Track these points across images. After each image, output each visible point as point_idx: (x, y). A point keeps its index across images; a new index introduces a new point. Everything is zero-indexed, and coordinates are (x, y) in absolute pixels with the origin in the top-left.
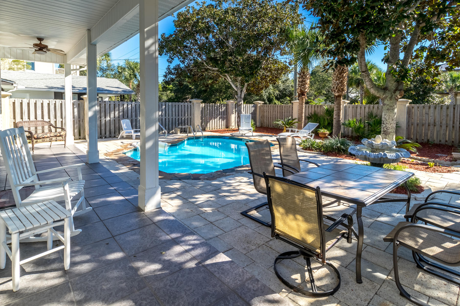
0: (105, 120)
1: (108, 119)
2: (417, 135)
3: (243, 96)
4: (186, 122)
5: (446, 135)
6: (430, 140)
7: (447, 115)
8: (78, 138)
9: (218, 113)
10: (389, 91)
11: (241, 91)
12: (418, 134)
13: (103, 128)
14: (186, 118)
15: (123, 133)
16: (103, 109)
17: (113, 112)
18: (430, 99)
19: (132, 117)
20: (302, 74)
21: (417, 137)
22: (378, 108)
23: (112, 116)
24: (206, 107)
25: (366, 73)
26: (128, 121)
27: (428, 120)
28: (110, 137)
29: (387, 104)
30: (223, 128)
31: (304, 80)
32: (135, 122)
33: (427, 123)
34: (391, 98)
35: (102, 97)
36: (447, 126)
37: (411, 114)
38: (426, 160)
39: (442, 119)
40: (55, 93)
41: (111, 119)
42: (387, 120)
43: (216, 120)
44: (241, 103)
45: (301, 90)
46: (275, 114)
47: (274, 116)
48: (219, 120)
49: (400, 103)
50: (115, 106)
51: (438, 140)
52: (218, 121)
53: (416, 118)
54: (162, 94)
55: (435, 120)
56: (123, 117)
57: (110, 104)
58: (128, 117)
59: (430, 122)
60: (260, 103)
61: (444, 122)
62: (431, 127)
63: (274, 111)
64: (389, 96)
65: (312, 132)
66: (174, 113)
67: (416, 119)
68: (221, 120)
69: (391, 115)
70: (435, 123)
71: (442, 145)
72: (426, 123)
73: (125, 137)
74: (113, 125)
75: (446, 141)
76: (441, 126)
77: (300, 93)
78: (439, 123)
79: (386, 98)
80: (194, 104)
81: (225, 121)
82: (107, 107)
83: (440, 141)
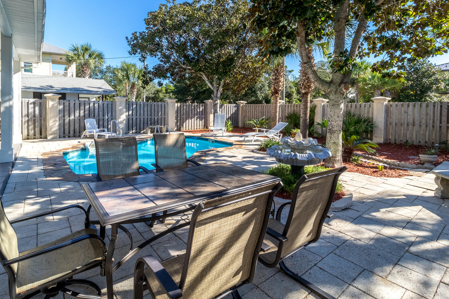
0: (69, 120)
1: (72, 117)
2: (395, 136)
3: (219, 95)
4: (160, 121)
5: (426, 136)
6: (409, 141)
7: (427, 114)
8: (39, 137)
9: (196, 112)
10: (334, 84)
11: (217, 91)
12: (396, 134)
13: (67, 127)
14: (160, 117)
15: (87, 133)
16: (67, 108)
17: (78, 111)
18: (428, 99)
19: (99, 116)
20: (276, 71)
21: (395, 137)
22: (356, 106)
23: (77, 114)
24: (182, 106)
25: (309, 65)
26: (94, 121)
27: (406, 119)
28: (74, 136)
29: (332, 99)
30: (201, 128)
31: (278, 77)
32: (102, 122)
33: (406, 122)
34: (336, 92)
35: (89, 98)
36: (427, 126)
37: (389, 113)
38: (392, 163)
39: (421, 118)
40: (34, 93)
41: (76, 118)
42: (332, 117)
43: (193, 120)
44: (216, 102)
45: (274, 88)
46: (257, 114)
47: (256, 116)
48: (197, 119)
49: (378, 101)
50: (81, 105)
51: (418, 141)
52: (196, 121)
53: (395, 117)
54: (165, 96)
55: (414, 120)
56: (89, 116)
57: (75, 103)
58: (94, 116)
59: (408, 121)
60: (242, 103)
61: (424, 121)
62: (410, 127)
63: (256, 111)
64: (334, 90)
65: (280, 132)
66: (146, 113)
67: (394, 119)
68: (198, 120)
69: (336, 111)
70: (414, 122)
71: (421, 146)
72: (404, 123)
73: (88, 136)
74: (78, 124)
75: (426, 142)
76: (420, 126)
77: (273, 91)
78: (419, 122)
79: (331, 92)
80: (169, 104)
81: (203, 120)
82: (71, 106)
83: (420, 142)
